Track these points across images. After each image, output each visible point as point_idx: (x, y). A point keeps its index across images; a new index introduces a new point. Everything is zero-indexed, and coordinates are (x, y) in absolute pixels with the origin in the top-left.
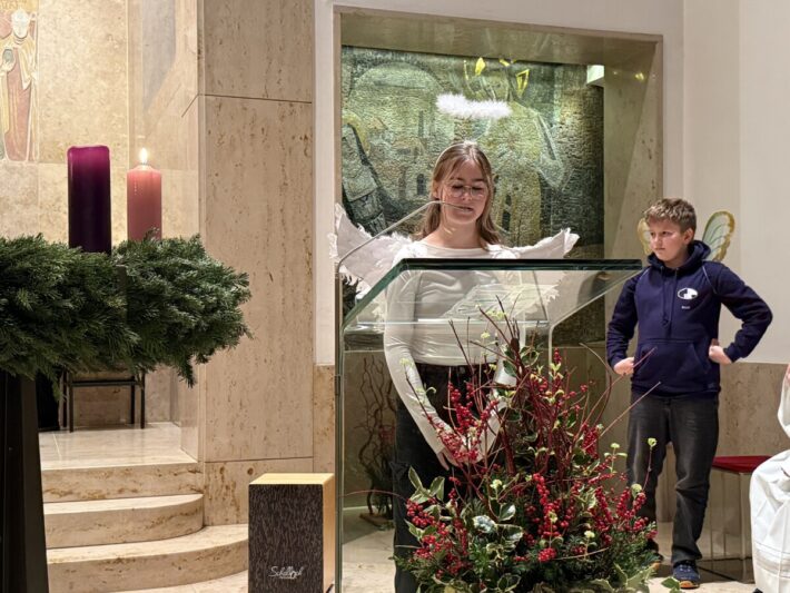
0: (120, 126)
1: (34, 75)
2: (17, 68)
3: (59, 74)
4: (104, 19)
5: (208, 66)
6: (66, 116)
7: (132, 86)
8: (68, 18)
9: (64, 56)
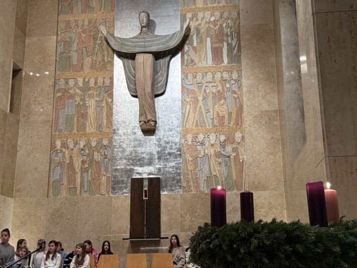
0: (279, 174)
1: (244, 157)
2: (238, 155)
3: (254, 155)
4: (270, 131)
5: (329, 144)
6: (257, 172)
7: (283, 157)
8: (256, 133)
9: (256, 148)
